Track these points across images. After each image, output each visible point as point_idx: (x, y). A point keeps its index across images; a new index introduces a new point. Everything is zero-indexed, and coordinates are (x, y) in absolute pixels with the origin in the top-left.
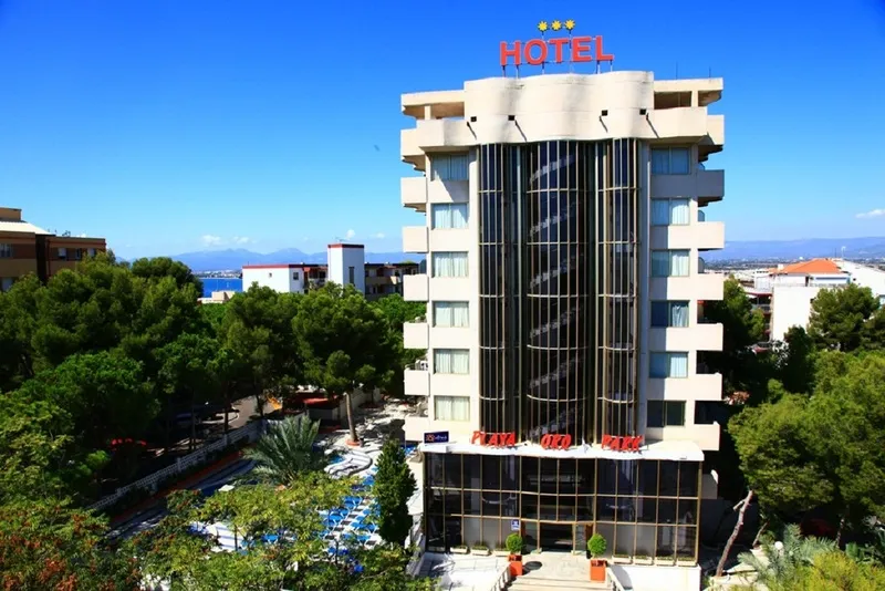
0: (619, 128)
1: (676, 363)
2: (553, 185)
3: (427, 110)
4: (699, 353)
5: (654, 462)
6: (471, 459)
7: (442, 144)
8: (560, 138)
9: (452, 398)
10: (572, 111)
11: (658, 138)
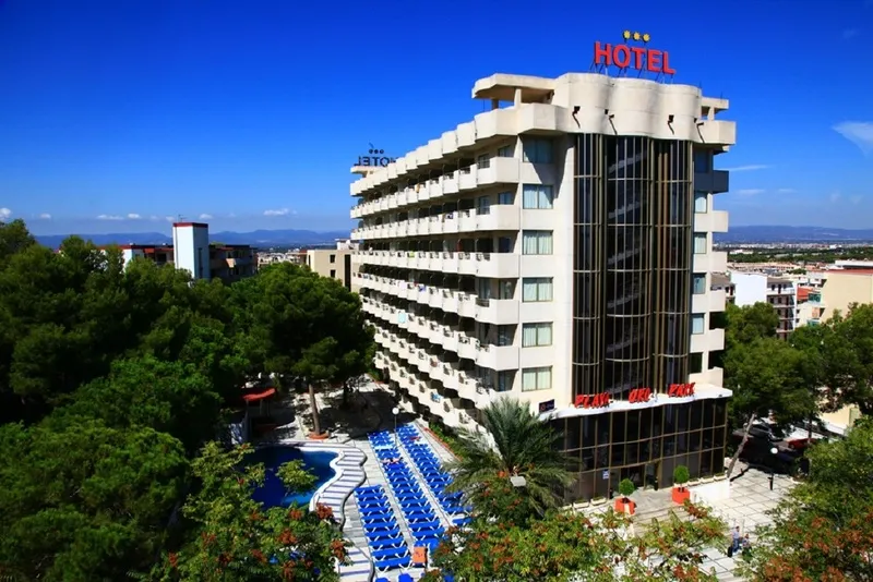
0: (681, 132)
1: (697, 322)
2: (630, 175)
3: (518, 94)
4: (711, 314)
5: (700, 401)
6: (574, 421)
7: (554, 128)
8: (643, 135)
9: (536, 370)
10: (652, 112)
11: (704, 144)
